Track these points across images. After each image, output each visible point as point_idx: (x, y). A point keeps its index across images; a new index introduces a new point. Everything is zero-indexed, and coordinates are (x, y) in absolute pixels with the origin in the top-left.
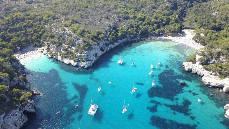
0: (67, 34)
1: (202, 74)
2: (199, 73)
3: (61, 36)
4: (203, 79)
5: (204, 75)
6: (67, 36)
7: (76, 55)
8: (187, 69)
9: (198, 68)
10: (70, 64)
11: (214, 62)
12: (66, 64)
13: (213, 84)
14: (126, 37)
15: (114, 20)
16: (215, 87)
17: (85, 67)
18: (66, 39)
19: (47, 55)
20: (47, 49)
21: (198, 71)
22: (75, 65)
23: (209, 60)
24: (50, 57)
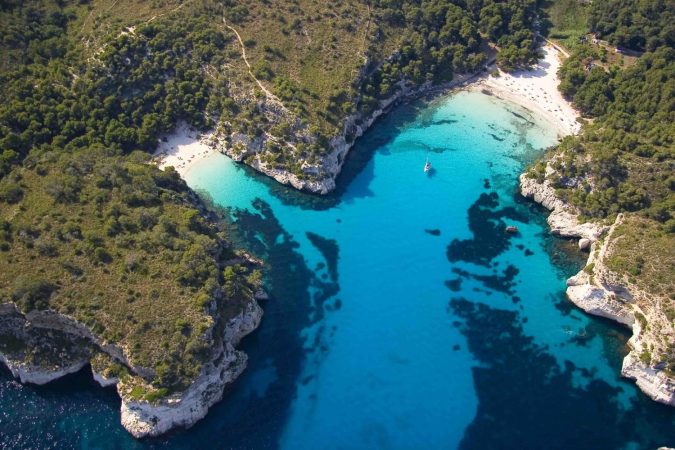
0: (272, 110)
1: (550, 207)
2: (545, 203)
3: (257, 111)
4: (551, 218)
5: (553, 209)
6: (271, 113)
7: (300, 165)
8: (525, 192)
9: (545, 193)
10: (289, 185)
11: (575, 186)
12: (280, 184)
13: (564, 232)
14: (399, 88)
15: (367, 38)
16: (567, 238)
17: (322, 193)
18: (271, 120)
19: (231, 157)
20: (226, 139)
21: (544, 199)
22: (301, 187)
23: (566, 179)
24: (237, 162)
